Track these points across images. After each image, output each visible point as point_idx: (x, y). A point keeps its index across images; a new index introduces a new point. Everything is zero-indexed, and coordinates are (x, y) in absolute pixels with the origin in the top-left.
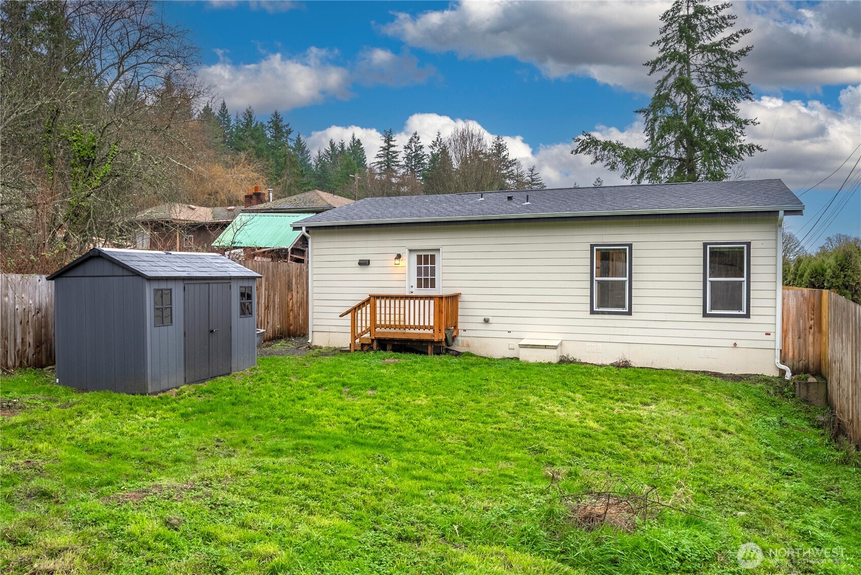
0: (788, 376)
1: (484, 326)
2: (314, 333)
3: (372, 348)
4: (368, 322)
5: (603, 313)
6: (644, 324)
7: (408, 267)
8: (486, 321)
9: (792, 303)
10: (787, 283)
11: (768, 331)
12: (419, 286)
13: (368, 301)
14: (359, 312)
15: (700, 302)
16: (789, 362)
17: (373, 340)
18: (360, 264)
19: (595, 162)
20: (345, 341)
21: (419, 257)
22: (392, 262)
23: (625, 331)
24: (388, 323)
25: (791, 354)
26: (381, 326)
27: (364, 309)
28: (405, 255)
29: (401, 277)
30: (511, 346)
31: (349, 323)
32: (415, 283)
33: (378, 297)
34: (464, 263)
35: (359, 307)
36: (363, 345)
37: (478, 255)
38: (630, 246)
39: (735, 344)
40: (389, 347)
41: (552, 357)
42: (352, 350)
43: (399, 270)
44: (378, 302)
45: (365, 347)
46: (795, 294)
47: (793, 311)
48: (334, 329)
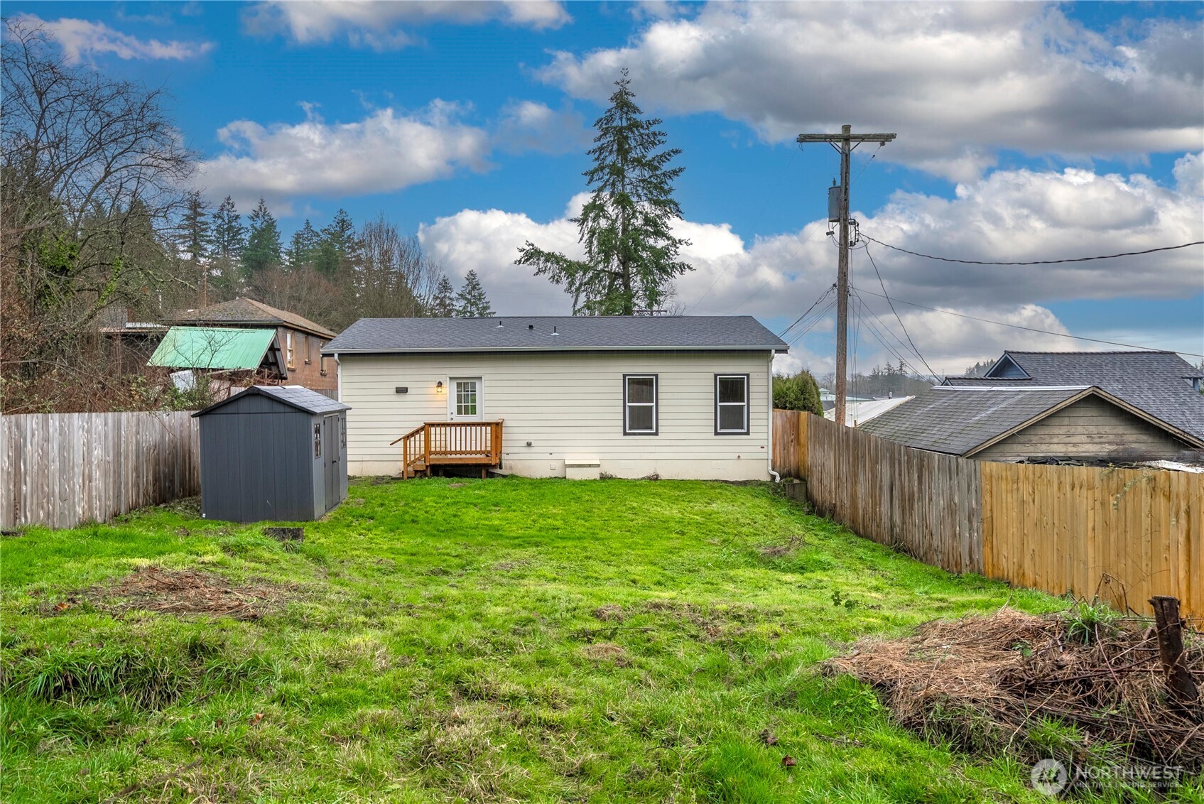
0: (778, 479)
1: (527, 450)
3: (426, 475)
4: (423, 449)
5: (634, 434)
6: (668, 443)
7: (449, 393)
8: (529, 445)
9: (779, 422)
10: (776, 406)
11: (762, 445)
12: (459, 412)
13: (422, 429)
14: (412, 439)
15: (712, 422)
16: (777, 469)
17: (427, 467)
18: (397, 392)
19: (537, 274)
20: (395, 468)
21: (459, 385)
22: (434, 390)
23: (653, 449)
24: (438, 449)
25: (778, 463)
26: (436, 453)
27: (417, 436)
28: (446, 384)
29: (443, 404)
30: (553, 467)
31: (402, 451)
32: (455, 410)
33: (433, 425)
34: (506, 390)
35: (413, 434)
36: (416, 472)
37: (521, 383)
38: (657, 376)
39: (739, 457)
40: (440, 473)
41: (594, 474)
42: (405, 477)
43: (440, 397)
44: (433, 429)
45: (420, 474)
46: (781, 415)
47: (780, 429)
48: (368, 458)
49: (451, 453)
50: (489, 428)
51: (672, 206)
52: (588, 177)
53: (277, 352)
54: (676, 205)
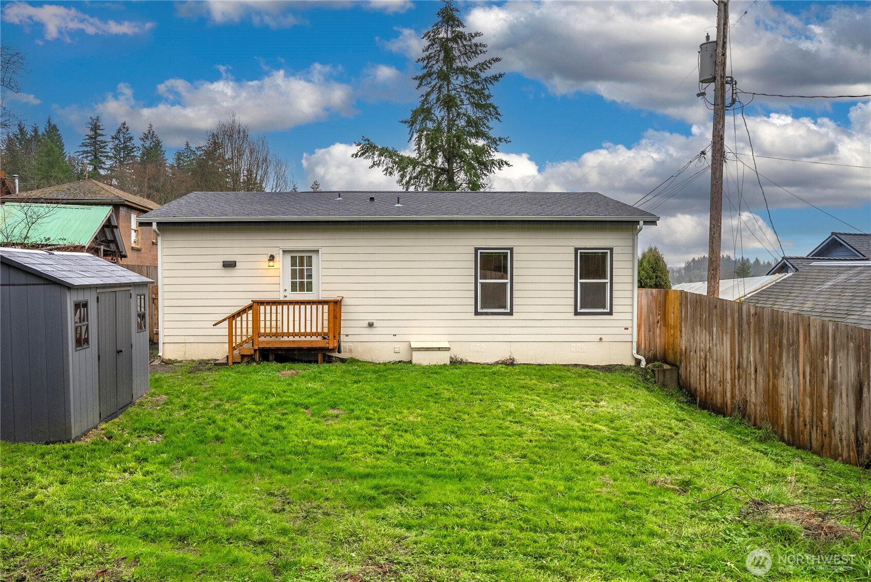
0: (643, 364)
1: (368, 331)
2: (165, 345)
3: (254, 360)
4: (250, 330)
5: (487, 314)
6: (523, 323)
7: (282, 267)
8: (371, 325)
9: (644, 302)
10: (641, 285)
11: (627, 326)
12: (294, 289)
13: (250, 307)
14: (239, 319)
15: (572, 302)
16: (642, 352)
17: (255, 350)
18: (224, 266)
19: (372, 166)
20: (220, 352)
21: (293, 259)
22: (265, 264)
23: (507, 331)
24: (268, 331)
25: (643, 346)
26: (265, 335)
27: (244, 316)
28: (279, 257)
29: (275, 280)
30: (397, 350)
31: (226, 332)
32: (289, 287)
33: (262, 303)
34: (345, 265)
35: (239, 314)
36: (243, 356)
37: (362, 257)
38: (511, 249)
39: (601, 339)
40: (271, 358)
41: (443, 358)
42: (230, 362)
43: (272, 272)
44: (262, 308)
45: (248, 359)
46: (647, 293)
47: (645, 309)
48: (191, 339)
49: (283, 335)
50: (326, 307)
51: (491, 109)
52: (418, 82)
53: (115, 230)
54: (495, 108)
